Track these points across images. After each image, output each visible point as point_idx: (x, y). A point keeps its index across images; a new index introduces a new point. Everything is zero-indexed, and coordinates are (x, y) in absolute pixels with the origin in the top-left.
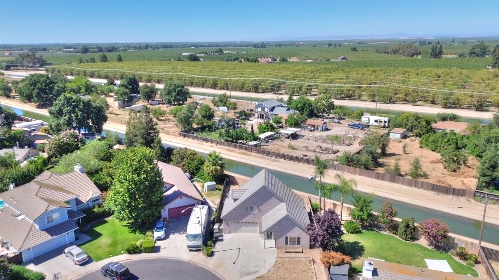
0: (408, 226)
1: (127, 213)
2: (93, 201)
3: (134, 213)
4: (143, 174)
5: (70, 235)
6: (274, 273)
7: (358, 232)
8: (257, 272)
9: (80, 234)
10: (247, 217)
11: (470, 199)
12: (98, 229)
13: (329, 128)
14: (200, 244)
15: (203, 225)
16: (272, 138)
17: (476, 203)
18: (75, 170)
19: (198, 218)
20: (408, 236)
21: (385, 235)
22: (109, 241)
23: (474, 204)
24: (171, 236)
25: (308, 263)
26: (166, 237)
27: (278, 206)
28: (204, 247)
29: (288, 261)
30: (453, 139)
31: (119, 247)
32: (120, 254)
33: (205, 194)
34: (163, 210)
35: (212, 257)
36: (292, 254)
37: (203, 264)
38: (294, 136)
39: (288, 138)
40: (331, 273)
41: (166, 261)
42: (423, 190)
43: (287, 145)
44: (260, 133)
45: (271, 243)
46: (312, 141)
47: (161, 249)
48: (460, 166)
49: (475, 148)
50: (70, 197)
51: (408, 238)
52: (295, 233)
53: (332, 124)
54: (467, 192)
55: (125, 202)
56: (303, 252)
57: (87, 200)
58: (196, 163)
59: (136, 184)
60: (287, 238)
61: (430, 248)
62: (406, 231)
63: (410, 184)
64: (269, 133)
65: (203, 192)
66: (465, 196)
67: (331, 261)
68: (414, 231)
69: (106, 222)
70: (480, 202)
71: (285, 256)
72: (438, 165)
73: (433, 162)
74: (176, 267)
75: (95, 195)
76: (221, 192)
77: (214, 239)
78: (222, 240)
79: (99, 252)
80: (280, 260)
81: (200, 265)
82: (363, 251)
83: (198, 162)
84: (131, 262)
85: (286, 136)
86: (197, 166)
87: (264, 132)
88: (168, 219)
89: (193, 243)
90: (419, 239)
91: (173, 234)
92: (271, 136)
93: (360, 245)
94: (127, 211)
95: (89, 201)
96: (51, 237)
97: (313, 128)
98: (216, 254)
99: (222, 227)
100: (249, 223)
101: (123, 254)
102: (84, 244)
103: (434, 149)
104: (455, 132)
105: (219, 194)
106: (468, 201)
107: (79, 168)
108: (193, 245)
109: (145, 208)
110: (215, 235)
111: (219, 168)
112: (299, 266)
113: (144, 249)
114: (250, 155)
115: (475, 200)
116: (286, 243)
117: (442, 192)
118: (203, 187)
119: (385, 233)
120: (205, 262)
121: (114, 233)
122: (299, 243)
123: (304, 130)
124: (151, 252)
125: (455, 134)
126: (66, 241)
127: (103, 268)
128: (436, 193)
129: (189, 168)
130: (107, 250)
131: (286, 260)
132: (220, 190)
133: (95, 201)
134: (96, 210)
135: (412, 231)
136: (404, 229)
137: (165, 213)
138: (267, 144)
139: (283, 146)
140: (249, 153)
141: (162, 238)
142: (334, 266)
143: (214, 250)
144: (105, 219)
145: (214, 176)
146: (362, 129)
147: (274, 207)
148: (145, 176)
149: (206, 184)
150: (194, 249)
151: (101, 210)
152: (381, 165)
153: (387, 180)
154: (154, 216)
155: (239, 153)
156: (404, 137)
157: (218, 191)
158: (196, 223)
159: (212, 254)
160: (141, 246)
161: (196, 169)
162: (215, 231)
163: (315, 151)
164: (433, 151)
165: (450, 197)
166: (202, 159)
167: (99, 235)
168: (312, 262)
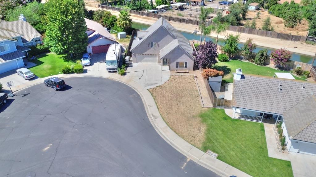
0: (262, 55)
1: (61, 46)
2: (35, 41)
3: (66, 46)
4: (70, 15)
5: (19, 61)
6: (168, 84)
7: (227, 61)
8: (157, 83)
9: (28, 62)
10: (149, 50)
11: (303, 43)
12: (41, 59)
13: (206, 4)
14: (116, 67)
15: (117, 55)
16: (165, 9)
17: (307, 45)
18: (20, 19)
19: (114, 51)
20: (262, 62)
21: (246, 62)
22: (50, 66)
23: (305, 45)
24: (95, 64)
25: (192, 78)
26: (91, 64)
27: (172, 42)
28: (119, 69)
29: (178, 77)
30: (292, 7)
31: (57, 70)
32: (58, 74)
33: (119, 40)
34: (88, 47)
35: (125, 76)
36: (181, 73)
37: (119, 79)
38: (181, 8)
39: (177, 9)
40: (209, 81)
41: (91, 78)
42: (271, 38)
43: (176, 14)
44: (157, 5)
45: (166, 67)
46: (193, 12)
47: (88, 71)
48: (296, 24)
49: (307, 13)
50: (16, 35)
51: (262, 63)
52: (183, 59)
53: (207, 2)
54: (301, 37)
55: (58, 37)
56: (188, 72)
57: (31, 40)
58: (111, 20)
59: (65, 24)
60: (177, 63)
61: (276, 69)
62: (260, 59)
63: (262, 34)
64: (163, 6)
65: (117, 39)
66: (299, 41)
67: (209, 74)
68: (266, 59)
69: (47, 55)
70: (310, 44)
71: (177, 74)
72: (281, 24)
73: (277, 23)
74: (99, 82)
75: (36, 37)
76: (130, 39)
77: (126, 65)
78: (132, 66)
79: (43, 73)
80: (172, 77)
81: (116, 80)
82: (230, 71)
83: (113, 19)
84: (66, 78)
85: (176, 9)
86: (112, 22)
87: (160, 5)
88: (92, 54)
89: (111, 67)
90: (268, 65)
91: (96, 63)
92: (165, 7)
93: (228, 68)
94: (60, 44)
95: (32, 40)
96: (5, 61)
97: (194, 4)
98: (127, 74)
99: (131, 59)
100: (151, 55)
101: (60, 74)
102: (31, 68)
103: (278, 15)
104: (295, 2)
105: (128, 40)
106: (301, 44)
107: (23, 17)
108: (111, 68)
109: (74, 43)
110: (126, 62)
111: (128, 22)
112: (186, 79)
113: (76, 71)
114: (150, 19)
115: (306, 43)
116: (177, 67)
117: (284, 39)
118: (117, 36)
119: (245, 61)
120: (120, 78)
121: (53, 62)
122: (186, 67)
123: (188, 5)
124: (81, 73)
125: (294, 3)
126: (17, 66)
127: (45, 81)
128: (280, 40)
129: (106, 24)
130: (48, 71)
131: (177, 77)
132: (129, 38)
133: (37, 41)
134: (38, 47)
135: (265, 59)
136: (259, 57)
137: (89, 49)
138: (162, 13)
139: (174, 14)
140: (150, 18)
141: (88, 64)
142: (212, 77)
143: (126, 72)
144: (46, 54)
145: (125, 28)
146: (228, 5)
147: (169, 43)
148: (71, 17)
149: (119, 34)
150: (112, 71)
151: (42, 47)
152: (242, 25)
153: (246, 33)
154: (81, 50)
155: (142, 18)
156: (258, 9)
157: (128, 39)
158: (112, 54)
159: (124, 74)
160: (73, 69)
161: (111, 25)
162: (126, 60)
163: (196, 17)
164: (277, 16)
165: (290, 41)
166: (115, 18)
167: (41, 63)
168: (195, 78)
